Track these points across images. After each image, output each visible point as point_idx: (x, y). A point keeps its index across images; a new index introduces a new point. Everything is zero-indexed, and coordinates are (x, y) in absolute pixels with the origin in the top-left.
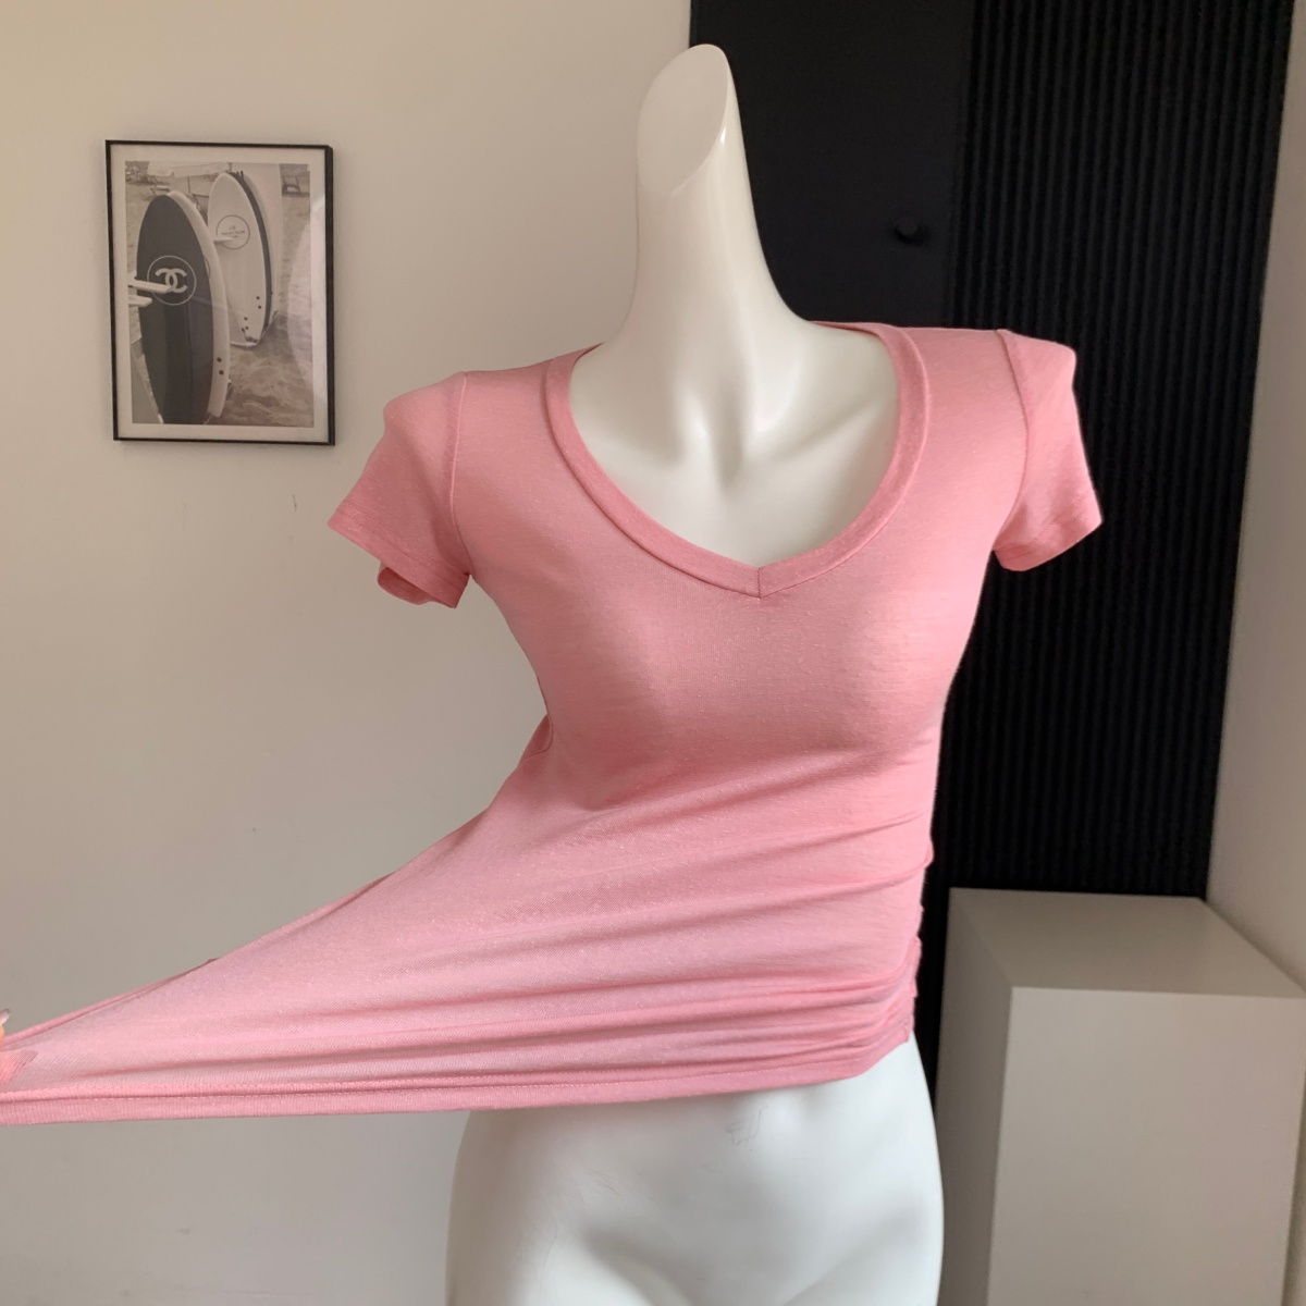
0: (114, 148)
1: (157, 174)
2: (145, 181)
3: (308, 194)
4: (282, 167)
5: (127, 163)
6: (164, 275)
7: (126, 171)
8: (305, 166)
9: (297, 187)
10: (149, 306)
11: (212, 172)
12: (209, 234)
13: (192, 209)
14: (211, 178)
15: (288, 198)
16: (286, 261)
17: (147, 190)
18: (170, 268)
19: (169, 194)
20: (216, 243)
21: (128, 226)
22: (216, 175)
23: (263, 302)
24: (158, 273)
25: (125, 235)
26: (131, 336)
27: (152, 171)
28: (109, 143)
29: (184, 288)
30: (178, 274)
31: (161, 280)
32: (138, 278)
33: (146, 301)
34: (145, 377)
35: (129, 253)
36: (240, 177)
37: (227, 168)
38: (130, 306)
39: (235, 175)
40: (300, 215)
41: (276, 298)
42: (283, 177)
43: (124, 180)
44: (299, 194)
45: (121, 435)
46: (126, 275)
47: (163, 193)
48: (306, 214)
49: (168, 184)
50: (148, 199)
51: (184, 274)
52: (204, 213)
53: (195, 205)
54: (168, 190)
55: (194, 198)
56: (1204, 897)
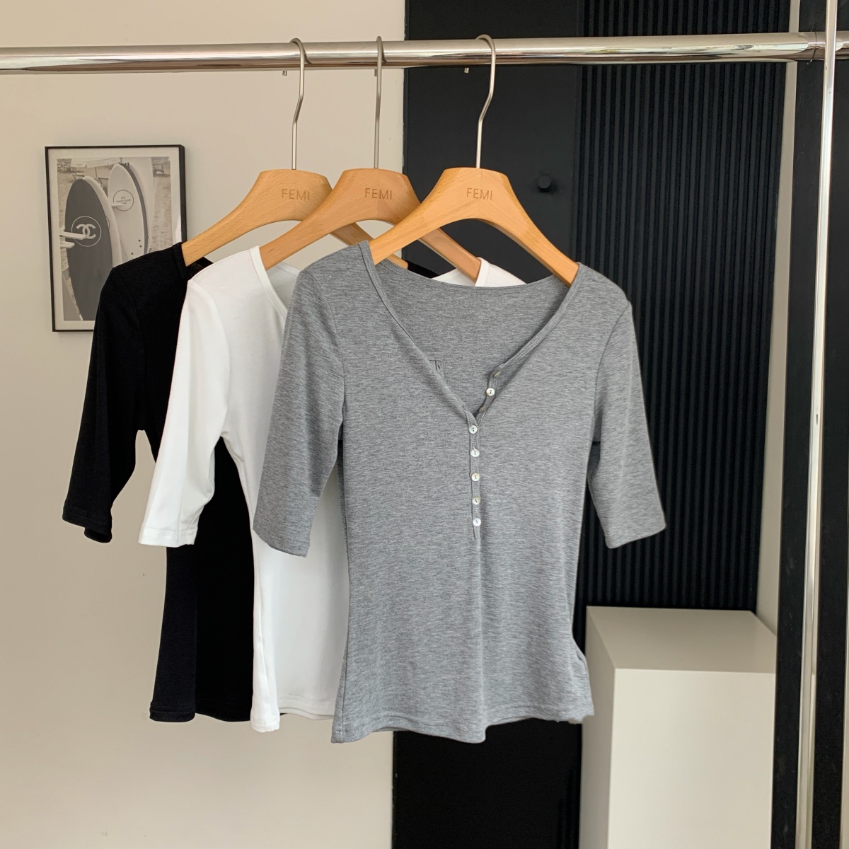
0: (50, 151)
1: (77, 167)
2: (69, 171)
3: (169, 175)
4: (153, 159)
5: (58, 160)
6: (81, 228)
7: (58, 165)
8: (167, 158)
9: (162, 171)
10: (73, 247)
11: (110, 164)
12: (108, 202)
13: (98, 187)
14: (110, 167)
15: (157, 178)
16: (156, 217)
17: (70, 176)
18: (85, 224)
19: (84, 178)
20: (113, 207)
21: (59, 198)
22: (112, 166)
23: (143, 243)
24: (78, 227)
25: (58, 203)
26: (62, 266)
27: (73, 165)
28: (47, 149)
29: (94, 236)
30: (90, 228)
31: (80, 231)
32: (64, 231)
33: (72, 244)
34: (71, 291)
35: (60, 216)
36: (127, 166)
37: (119, 161)
38: (61, 248)
39: (124, 165)
40: (164, 188)
41: (150, 240)
42: (154, 165)
43: (57, 171)
44: (163, 175)
45: (57, 329)
46: (59, 229)
47: (81, 178)
48: (168, 188)
49: (83, 172)
50: (71, 182)
51: (94, 227)
52: (105, 189)
53: (99, 185)
54: (83, 176)
55: (100, 180)
56: (754, 611)
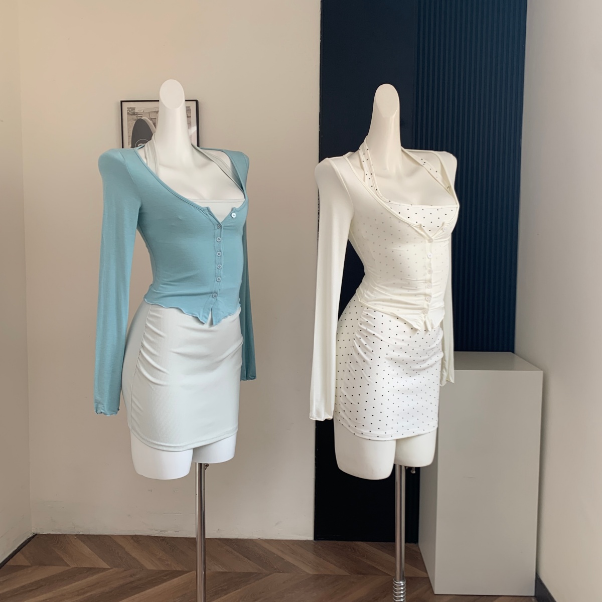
0: (123, 103)
1: (138, 112)
2: (134, 114)
3: (190, 117)
5: (128, 108)
7: (128, 111)
8: (189, 107)
13: (150, 123)
14: (157, 112)
17: (135, 117)
19: (142, 118)
21: (128, 129)
24: (138, 145)
25: (127, 133)
27: (136, 111)
28: (122, 102)
32: (131, 147)
35: (129, 139)
43: (126, 113)
46: (127, 146)
47: (140, 118)
48: (190, 124)
49: (142, 115)
50: (135, 120)
52: (154, 124)
53: (149, 120)
55: (151, 119)
56: (513, 351)
